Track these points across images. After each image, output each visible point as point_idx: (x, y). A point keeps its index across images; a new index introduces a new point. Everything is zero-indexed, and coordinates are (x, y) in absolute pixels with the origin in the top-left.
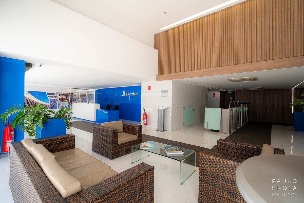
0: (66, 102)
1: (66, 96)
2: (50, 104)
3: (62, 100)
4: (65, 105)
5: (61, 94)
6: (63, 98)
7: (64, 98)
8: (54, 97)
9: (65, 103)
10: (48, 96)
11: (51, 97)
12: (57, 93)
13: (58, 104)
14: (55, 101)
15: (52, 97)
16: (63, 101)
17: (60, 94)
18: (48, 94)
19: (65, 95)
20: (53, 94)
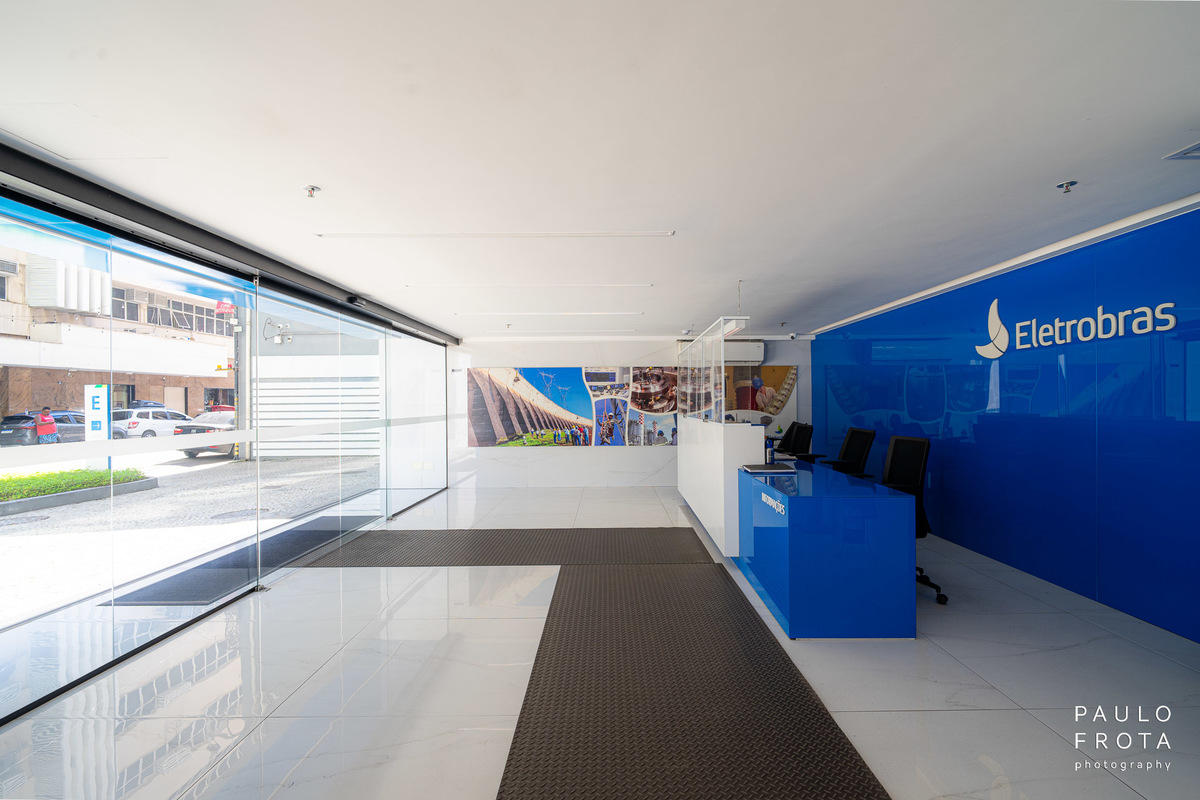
0: (662, 410)
1: (662, 382)
2: (597, 421)
3: (643, 400)
4: (658, 428)
5: (642, 375)
6: (650, 395)
7: (652, 391)
8: (612, 387)
9: (660, 419)
10: (591, 387)
11: (601, 389)
12: (626, 370)
13: (631, 423)
15: (605, 387)
16: (650, 409)
17: (637, 372)
18: (591, 377)
19: (658, 378)
20: (610, 377)
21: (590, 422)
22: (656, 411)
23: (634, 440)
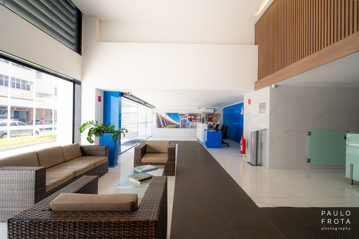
0: (194, 121)
3: (190, 120)
4: (193, 125)
5: (190, 115)
6: (192, 119)
8: (184, 117)
10: (180, 117)
11: (182, 117)
12: (187, 114)
13: (188, 124)
14: (185, 121)
16: (192, 121)
18: (180, 115)
19: (193, 116)
20: (184, 115)
21: (180, 124)
22: (193, 122)
23: (188, 127)
